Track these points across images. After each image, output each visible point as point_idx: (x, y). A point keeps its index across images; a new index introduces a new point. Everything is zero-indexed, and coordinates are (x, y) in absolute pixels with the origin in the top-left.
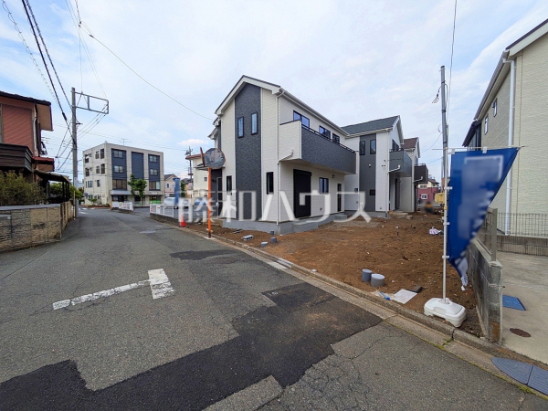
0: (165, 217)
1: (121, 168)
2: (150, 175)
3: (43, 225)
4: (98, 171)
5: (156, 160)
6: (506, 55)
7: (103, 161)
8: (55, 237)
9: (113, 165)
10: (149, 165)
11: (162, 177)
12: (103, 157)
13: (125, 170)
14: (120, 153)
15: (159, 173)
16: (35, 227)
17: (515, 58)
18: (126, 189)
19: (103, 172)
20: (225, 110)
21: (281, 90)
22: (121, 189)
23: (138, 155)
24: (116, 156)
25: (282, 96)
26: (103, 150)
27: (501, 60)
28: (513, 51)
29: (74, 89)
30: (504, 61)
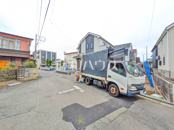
0: (62, 72)
1: (44, 57)
2: (52, 59)
3: (35, 74)
4: (37, 58)
5: (54, 54)
6: (166, 29)
7: (39, 55)
8: (38, 77)
9: (42, 56)
10: (52, 56)
11: (56, 60)
12: (39, 53)
13: (45, 58)
14: (44, 52)
15: (55, 58)
16: (34, 74)
17: (168, 30)
18: (45, 63)
19: (39, 58)
20: (82, 42)
21: (100, 37)
22: (44, 63)
23: (49, 53)
24: (43, 53)
25: (101, 38)
26: (39, 52)
27: (164, 31)
28: (168, 29)
29: (36, 35)
30: (165, 31)
